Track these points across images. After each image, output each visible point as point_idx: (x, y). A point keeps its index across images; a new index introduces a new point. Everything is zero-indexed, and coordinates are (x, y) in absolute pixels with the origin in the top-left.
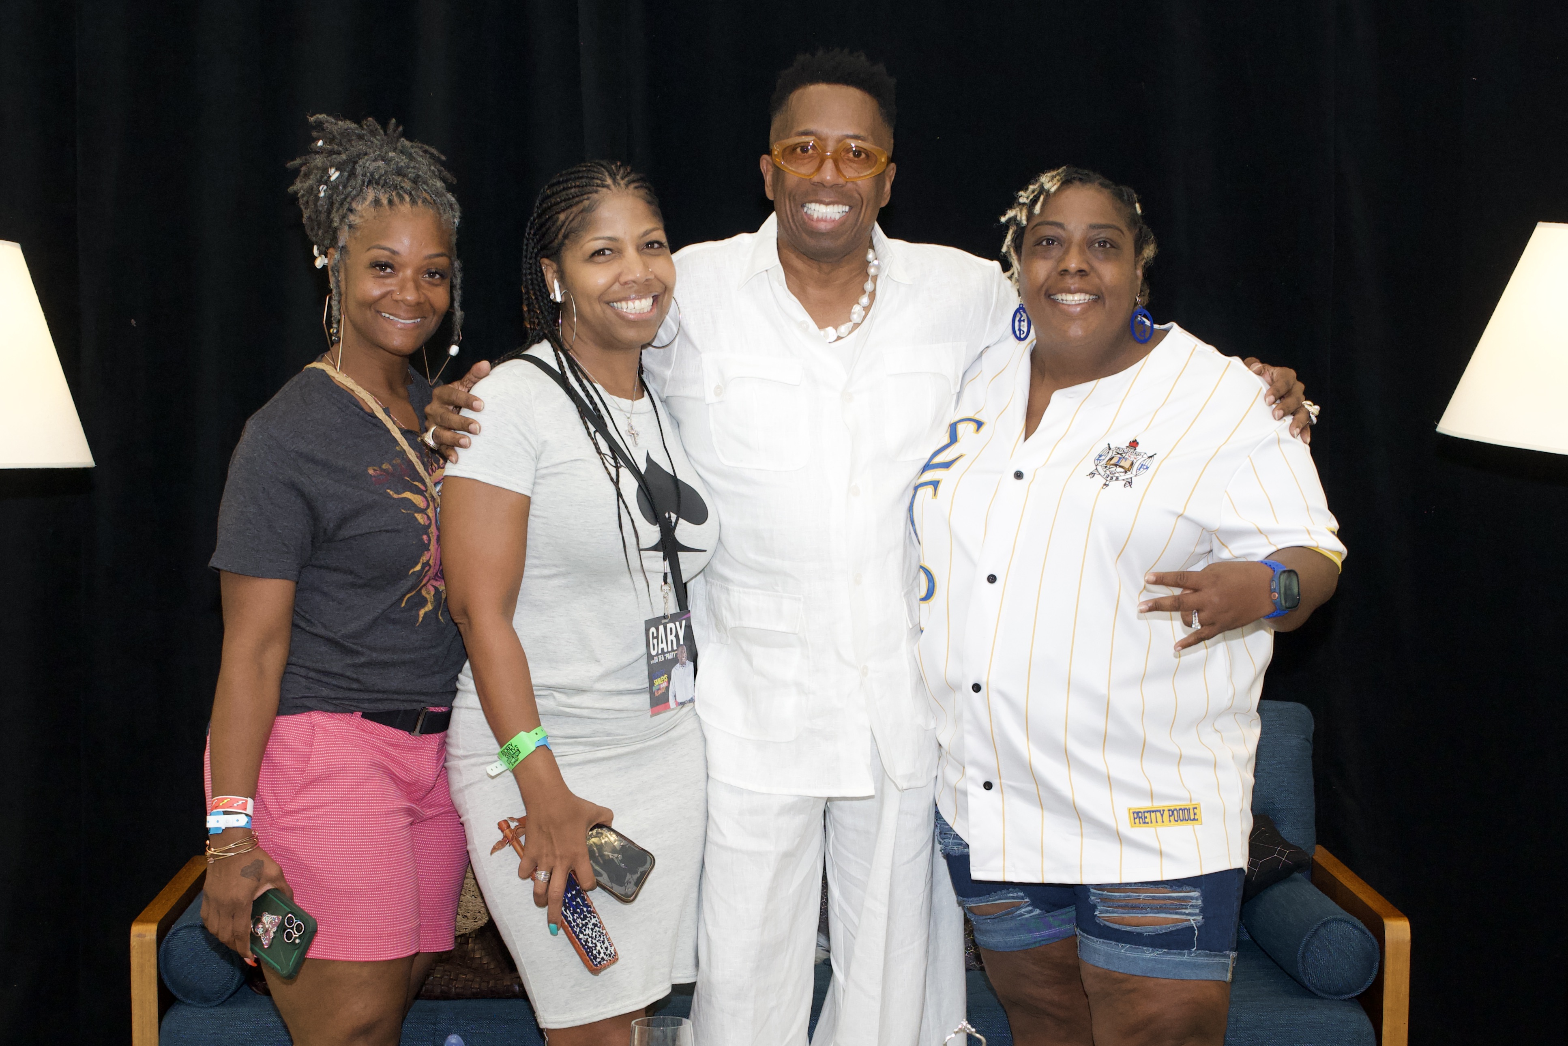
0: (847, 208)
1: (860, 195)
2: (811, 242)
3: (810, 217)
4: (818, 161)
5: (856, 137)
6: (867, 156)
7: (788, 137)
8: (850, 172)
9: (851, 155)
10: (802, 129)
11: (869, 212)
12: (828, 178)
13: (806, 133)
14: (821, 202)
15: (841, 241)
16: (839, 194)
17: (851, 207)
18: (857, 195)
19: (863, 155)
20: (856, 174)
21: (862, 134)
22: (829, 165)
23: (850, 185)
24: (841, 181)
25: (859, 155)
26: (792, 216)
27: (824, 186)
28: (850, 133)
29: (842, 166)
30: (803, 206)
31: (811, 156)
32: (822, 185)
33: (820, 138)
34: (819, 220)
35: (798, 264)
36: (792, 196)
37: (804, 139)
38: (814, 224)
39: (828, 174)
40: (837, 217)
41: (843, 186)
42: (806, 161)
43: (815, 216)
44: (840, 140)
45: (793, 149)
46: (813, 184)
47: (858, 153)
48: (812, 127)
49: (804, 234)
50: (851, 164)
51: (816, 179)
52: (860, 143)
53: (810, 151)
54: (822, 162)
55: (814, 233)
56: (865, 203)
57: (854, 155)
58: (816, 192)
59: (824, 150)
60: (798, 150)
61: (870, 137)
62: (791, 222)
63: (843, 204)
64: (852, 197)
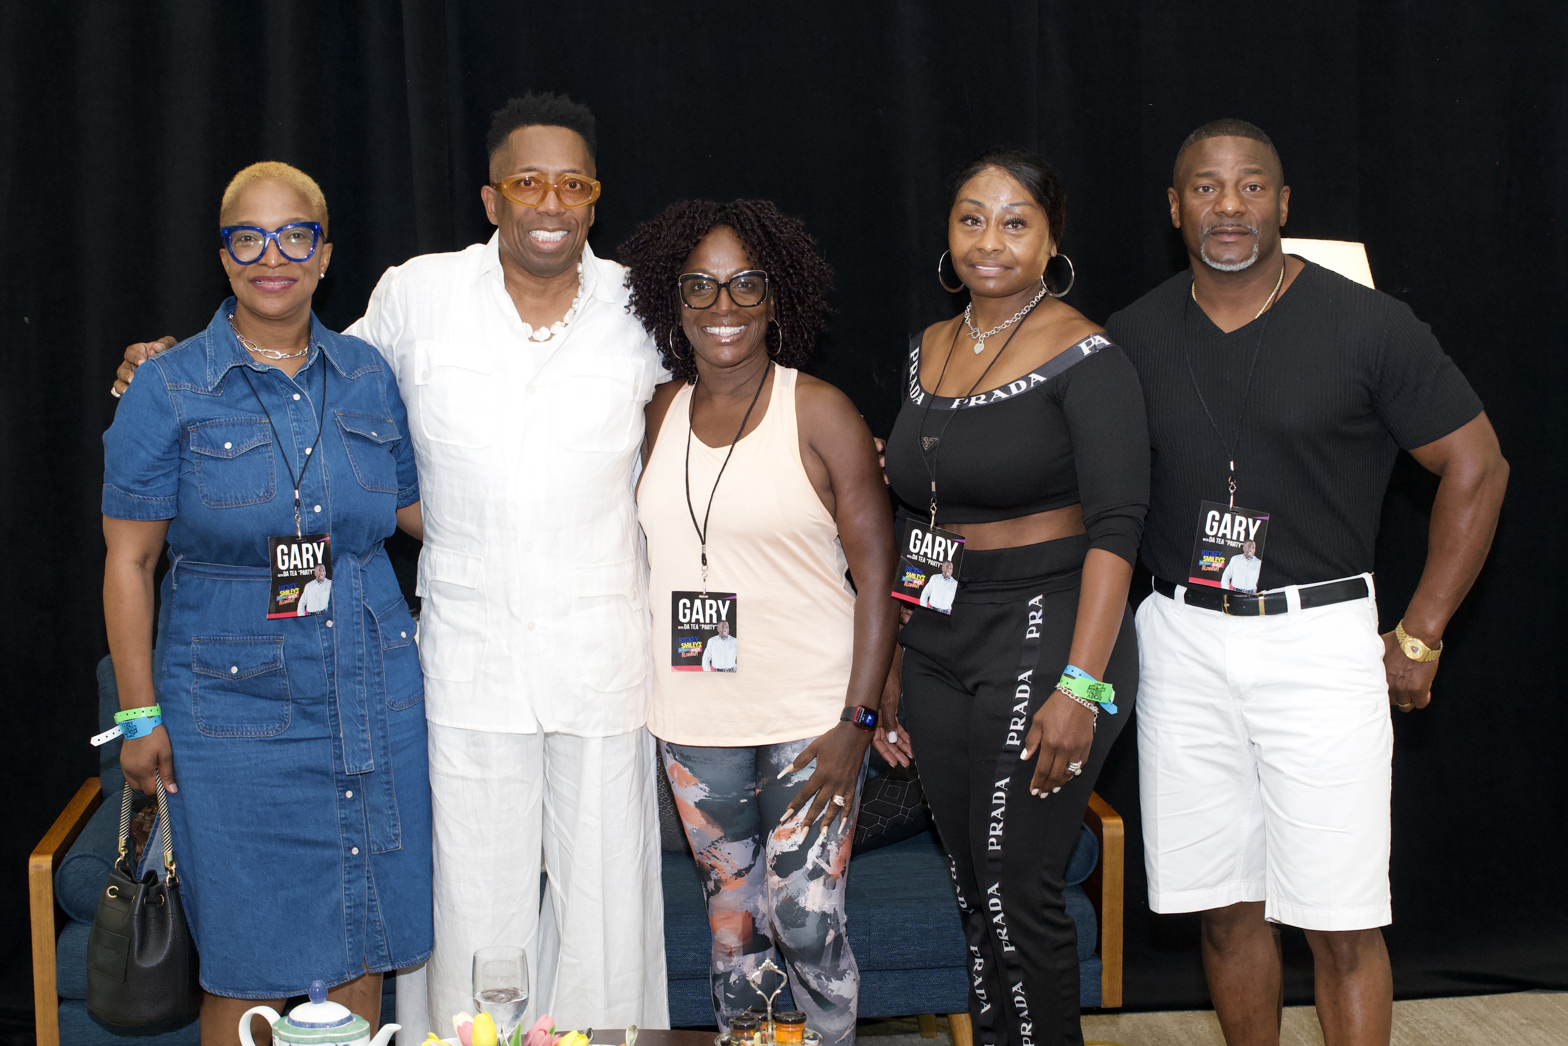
0: (565, 233)
1: (575, 220)
2: (536, 260)
3: (536, 239)
4: (541, 192)
5: (574, 171)
6: (582, 185)
7: (512, 172)
8: (568, 201)
9: (568, 186)
10: (525, 166)
11: (583, 232)
12: (551, 208)
13: (527, 170)
14: (544, 229)
15: (563, 258)
16: (560, 221)
17: (568, 232)
18: (572, 222)
19: (578, 186)
20: (574, 204)
21: (577, 168)
22: (551, 196)
23: (568, 215)
24: (562, 209)
25: (575, 186)
26: (520, 240)
27: (549, 215)
28: (567, 168)
29: (562, 197)
30: (529, 231)
31: (534, 189)
32: (547, 214)
33: (543, 174)
34: (543, 242)
35: (519, 278)
36: (519, 224)
37: (525, 174)
38: (541, 246)
39: (551, 203)
40: (559, 239)
41: (564, 213)
42: (531, 193)
43: (540, 239)
44: (560, 175)
45: (519, 182)
46: (539, 213)
47: (573, 185)
48: (535, 165)
49: (531, 254)
50: (568, 194)
51: (541, 209)
52: (574, 175)
53: (533, 184)
54: (545, 194)
55: (540, 253)
56: (580, 226)
57: (571, 186)
58: (542, 219)
59: (547, 183)
60: (522, 184)
61: (583, 171)
62: (519, 244)
63: (564, 230)
64: (569, 223)
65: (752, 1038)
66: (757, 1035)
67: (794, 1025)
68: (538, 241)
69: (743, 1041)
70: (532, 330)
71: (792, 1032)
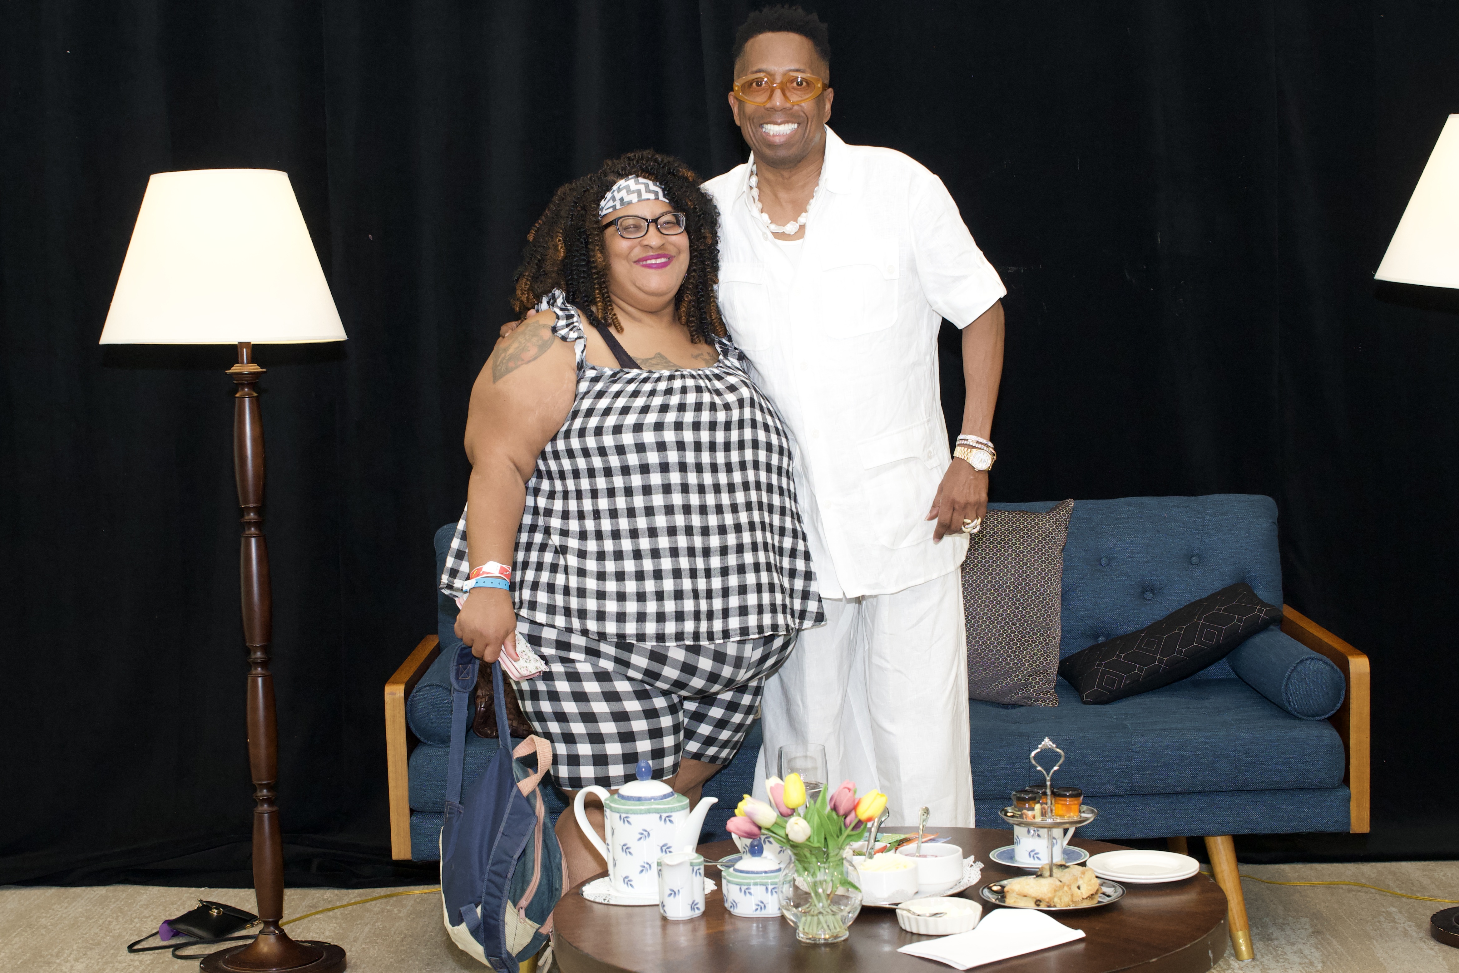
0: (796, 126)
1: (805, 113)
2: (770, 153)
3: (767, 134)
4: (768, 91)
5: (798, 71)
6: (807, 82)
7: (747, 75)
8: (796, 97)
9: (794, 84)
10: (756, 68)
12: (778, 103)
13: (760, 72)
14: (775, 123)
15: (794, 151)
16: (790, 116)
17: (799, 124)
18: (803, 115)
19: (804, 84)
20: (801, 98)
21: (802, 67)
22: (778, 94)
23: (796, 108)
24: (788, 105)
26: (753, 135)
27: (776, 110)
28: (793, 68)
29: (789, 95)
30: (761, 126)
31: (763, 88)
32: (774, 110)
33: (770, 74)
34: (774, 136)
36: (751, 120)
37: (756, 75)
38: (772, 140)
39: (778, 100)
40: (789, 133)
41: (791, 109)
42: (760, 91)
43: (771, 134)
44: (785, 75)
45: (750, 84)
46: (767, 109)
47: (799, 84)
48: (764, 66)
49: (765, 148)
50: (795, 92)
51: (768, 105)
52: (799, 74)
53: (763, 84)
54: (773, 92)
55: (773, 146)
56: (808, 119)
57: (797, 85)
58: (771, 114)
59: (774, 82)
60: (754, 84)
61: (808, 70)
62: (753, 139)
63: (793, 123)
64: (799, 116)
65: (1033, 809)
66: (1038, 807)
68: (768, 136)
69: (1025, 811)
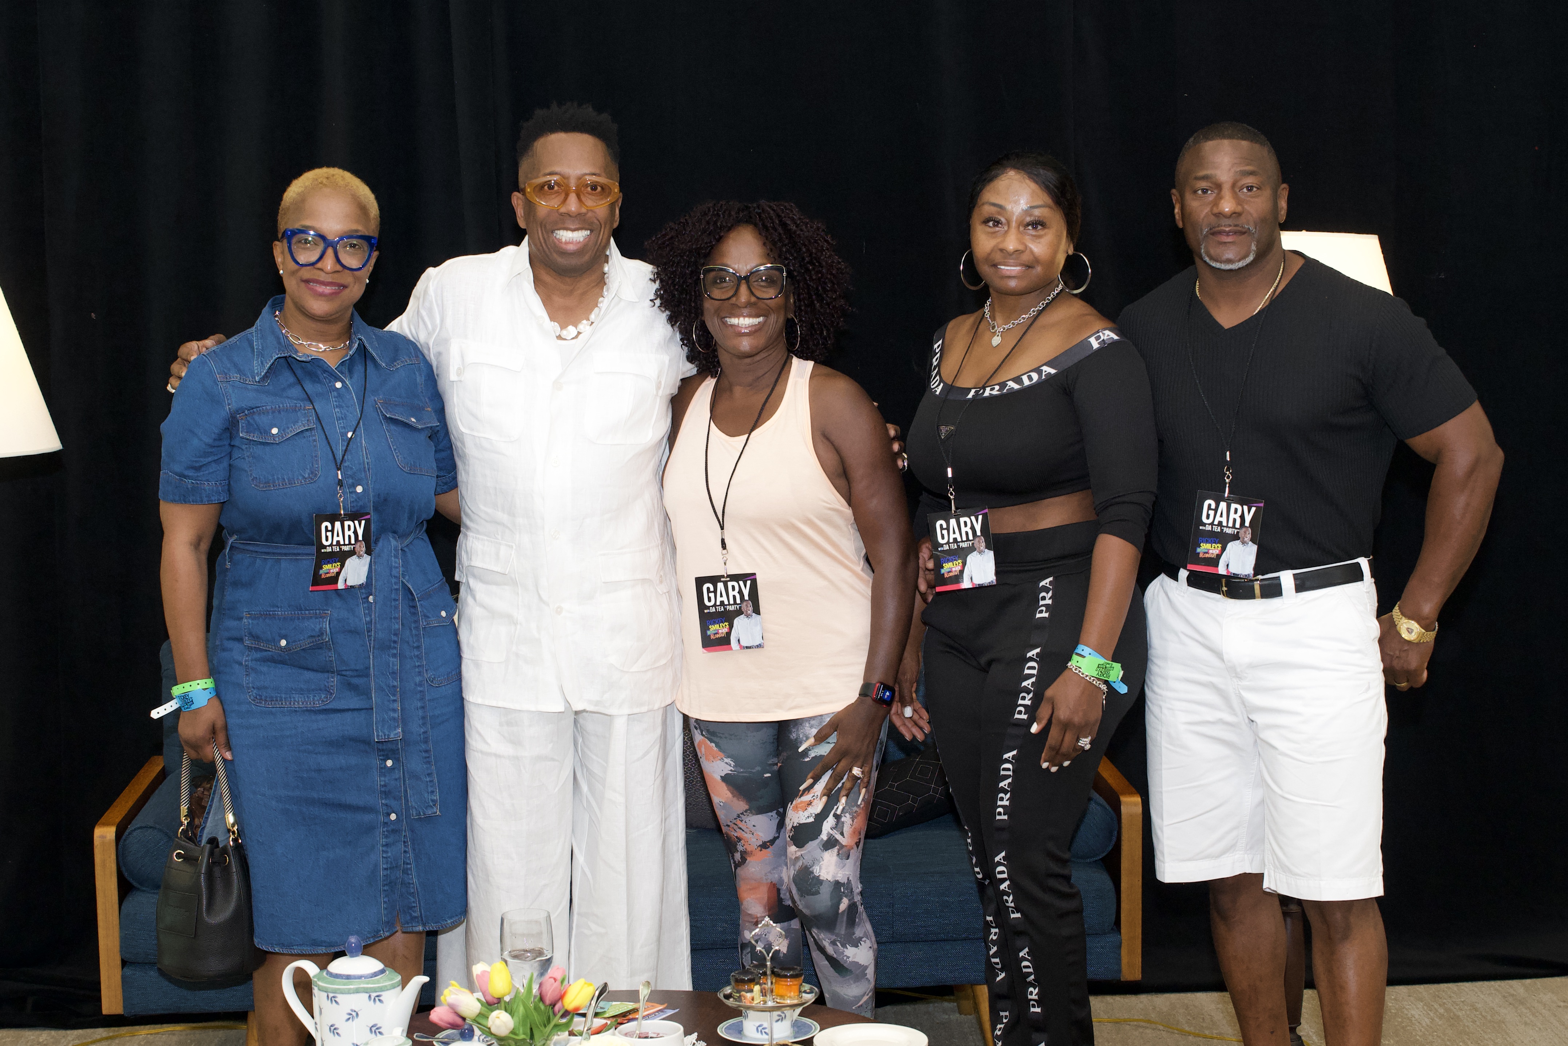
0: (589, 232)
1: (598, 220)
2: (561, 261)
3: (559, 240)
4: (563, 195)
5: (594, 174)
6: (602, 188)
7: (537, 177)
8: (590, 202)
9: (589, 189)
10: (547, 171)
11: (605, 232)
12: (573, 209)
13: (551, 174)
14: (567, 229)
15: (586, 258)
16: (581, 221)
17: (591, 231)
18: (596, 221)
19: (599, 189)
20: (594, 204)
21: (598, 172)
22: (573, 198)
23: (590, 214)
24: (584, 210)
26: (545, 242)
27: (570, 216)
28: (587, 171)
29: (583, 199)
30: (552, 232)
31: (557, 192)
32: (568, 215)
33: (564, 177)
34: (566, 243)
35: (547, 278)
36: (543, 225)
37: (548, 178)
38: (564, 246)
39: (573, 205)
40: (582, 240)
41: (585, 214)
42: (553, 196)
43: (564, 240)
44: (579, 178)
45: (542, 187)
46: (561, 214)
47: (594, 188)
48: (557, 169)
49: (555, 255)
50: (590, 196)
51: (563, 210)
52: (594, 178)
53: (556, 188)
54: (567, 196)
55: (564, 253)
56: (603, 226)
57: (592, 189)
58: (564, 220)
59: (568, 186)
60: (546, 187)
61: (603, 174)
62: (544, 245)
63: (586, 229)
64: (592, 223)
65: (752, 990)
66: (757, 988)
67: (792, 980)
68: (561, 243)
69: (743, 993)
70: (559, 329)
71: (790, 985)
